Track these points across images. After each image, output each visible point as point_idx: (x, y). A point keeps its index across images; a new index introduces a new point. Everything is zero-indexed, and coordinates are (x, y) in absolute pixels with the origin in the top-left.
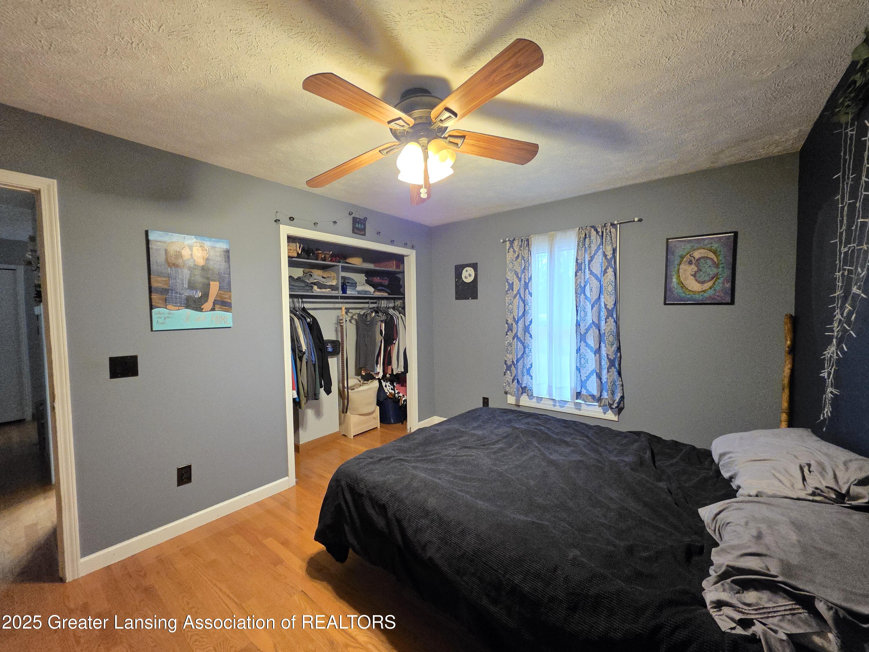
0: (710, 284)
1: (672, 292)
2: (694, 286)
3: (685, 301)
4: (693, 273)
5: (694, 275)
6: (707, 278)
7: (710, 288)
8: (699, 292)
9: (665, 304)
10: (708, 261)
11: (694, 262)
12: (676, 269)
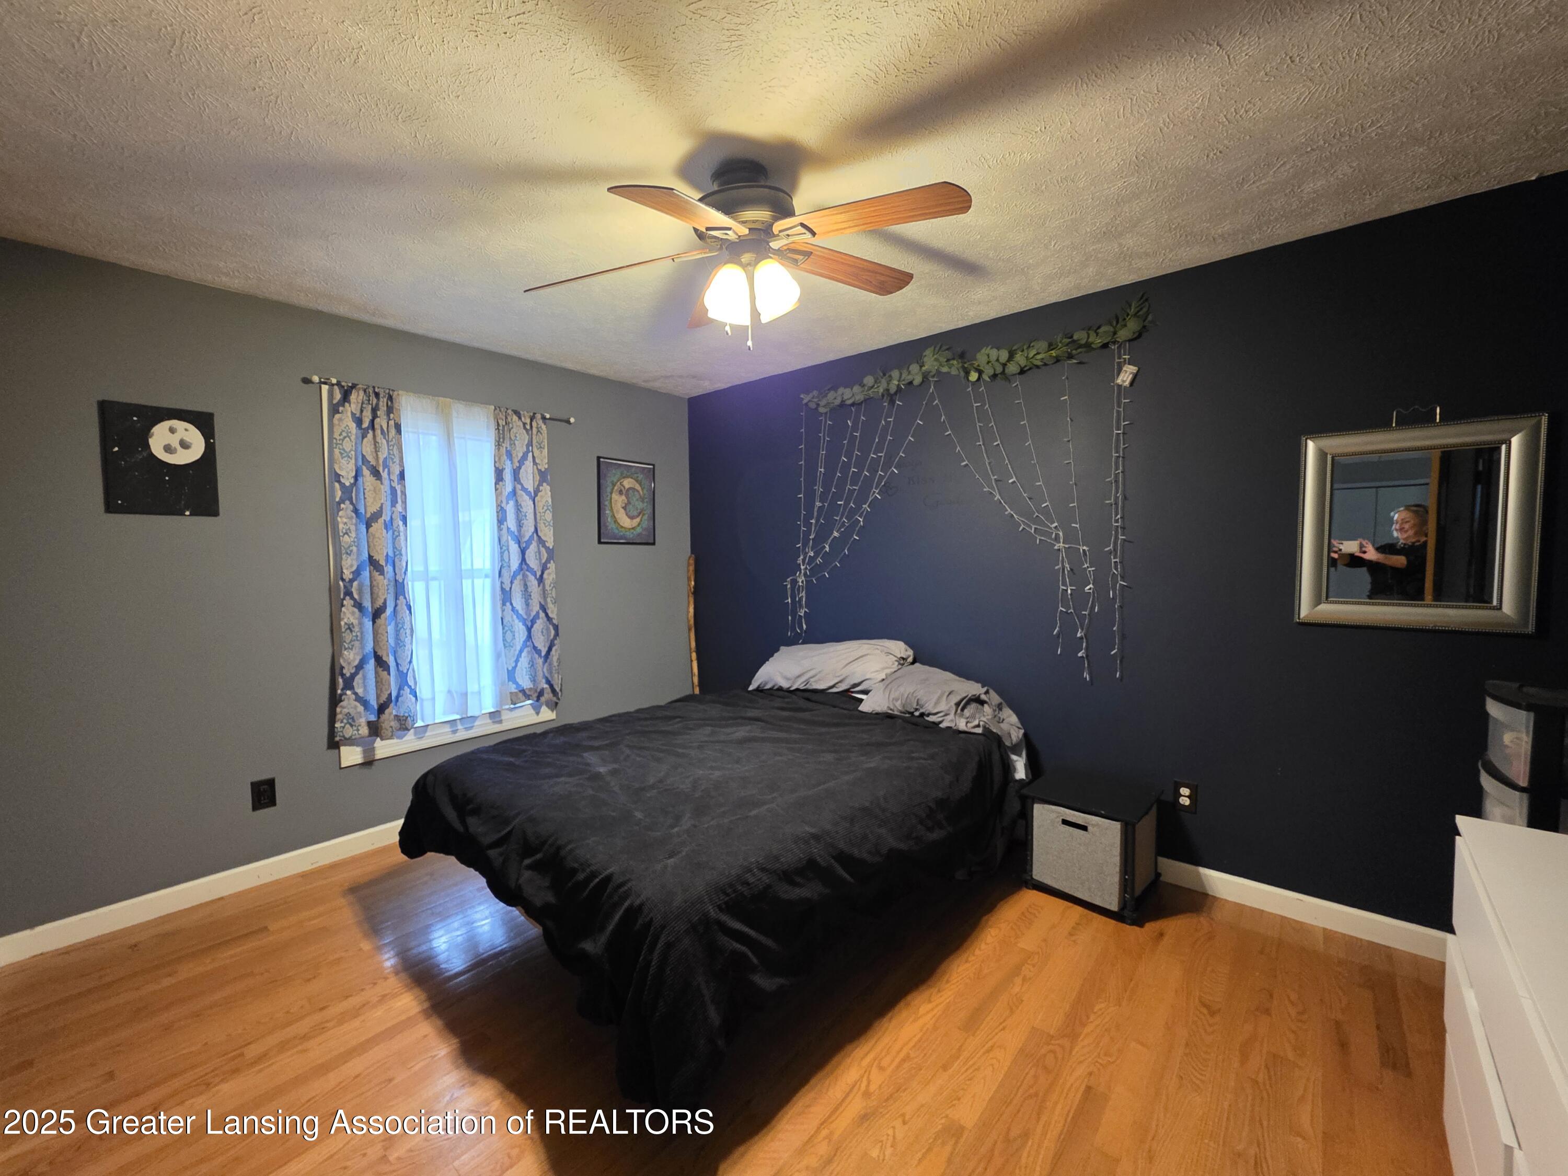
0: (638, 520)
1: (606, 527)
2: (626, 522)
3: (618, 539)
4: (624, 505)
5: (624, 508)
6: (635, 513)
7: (639, 525)
8: (630, 529)
9: (600, 542)
10: (636, 493)
11: (624, 492)
12: (609, 498)
